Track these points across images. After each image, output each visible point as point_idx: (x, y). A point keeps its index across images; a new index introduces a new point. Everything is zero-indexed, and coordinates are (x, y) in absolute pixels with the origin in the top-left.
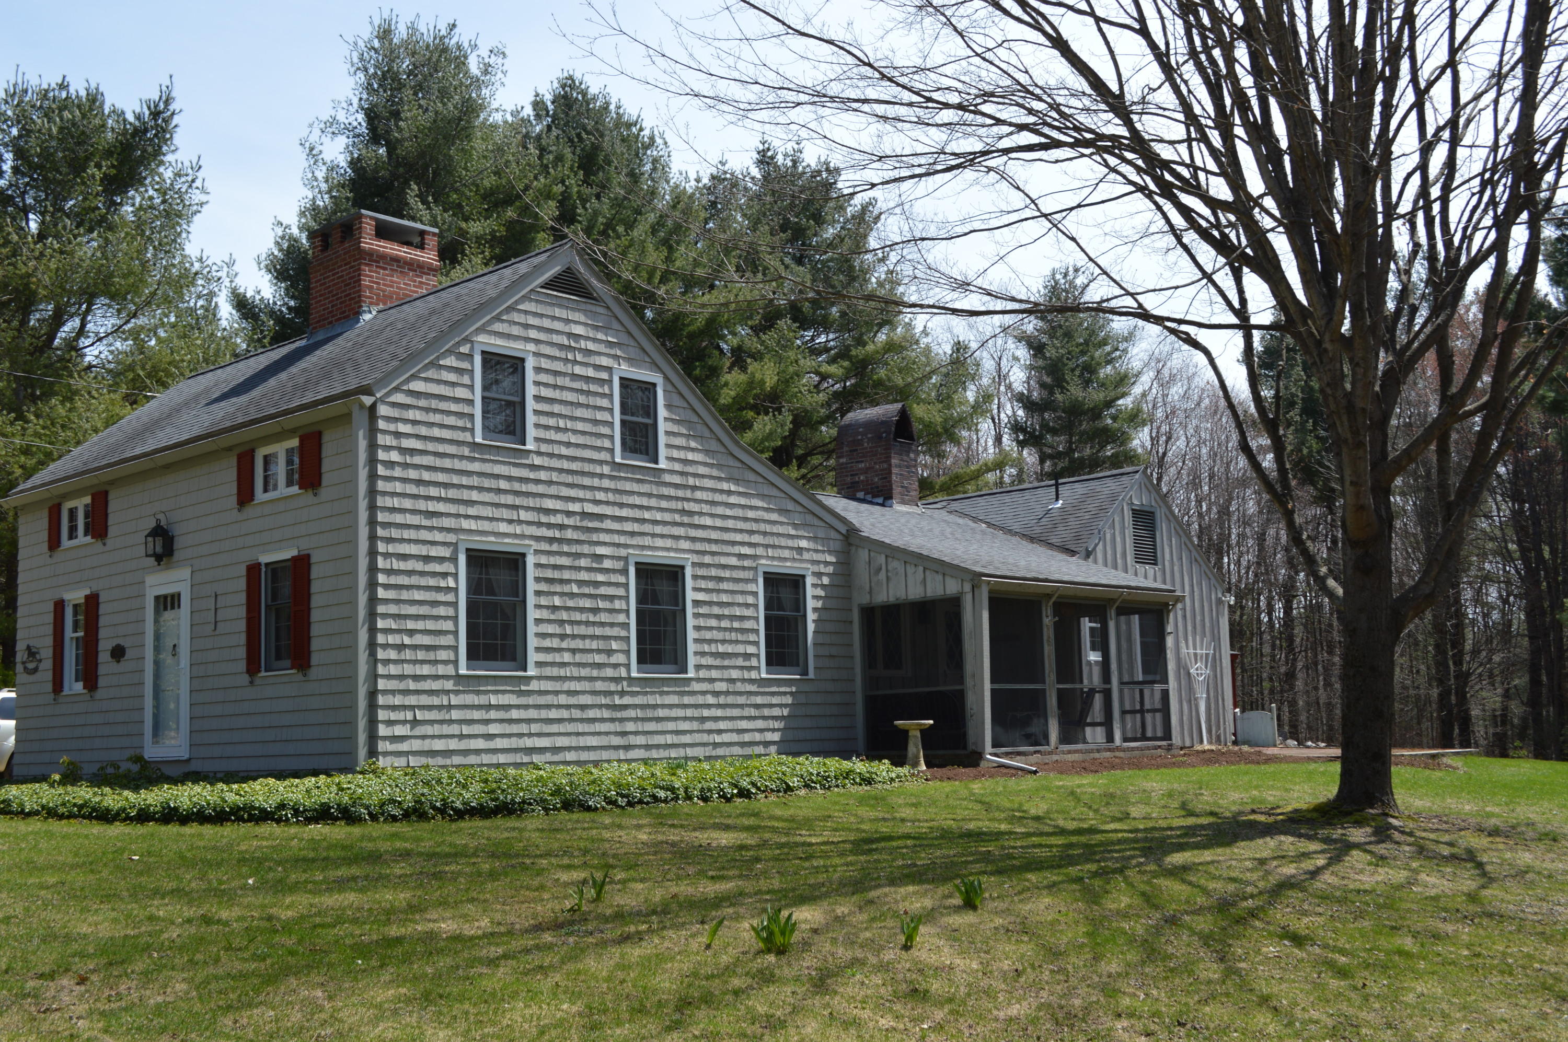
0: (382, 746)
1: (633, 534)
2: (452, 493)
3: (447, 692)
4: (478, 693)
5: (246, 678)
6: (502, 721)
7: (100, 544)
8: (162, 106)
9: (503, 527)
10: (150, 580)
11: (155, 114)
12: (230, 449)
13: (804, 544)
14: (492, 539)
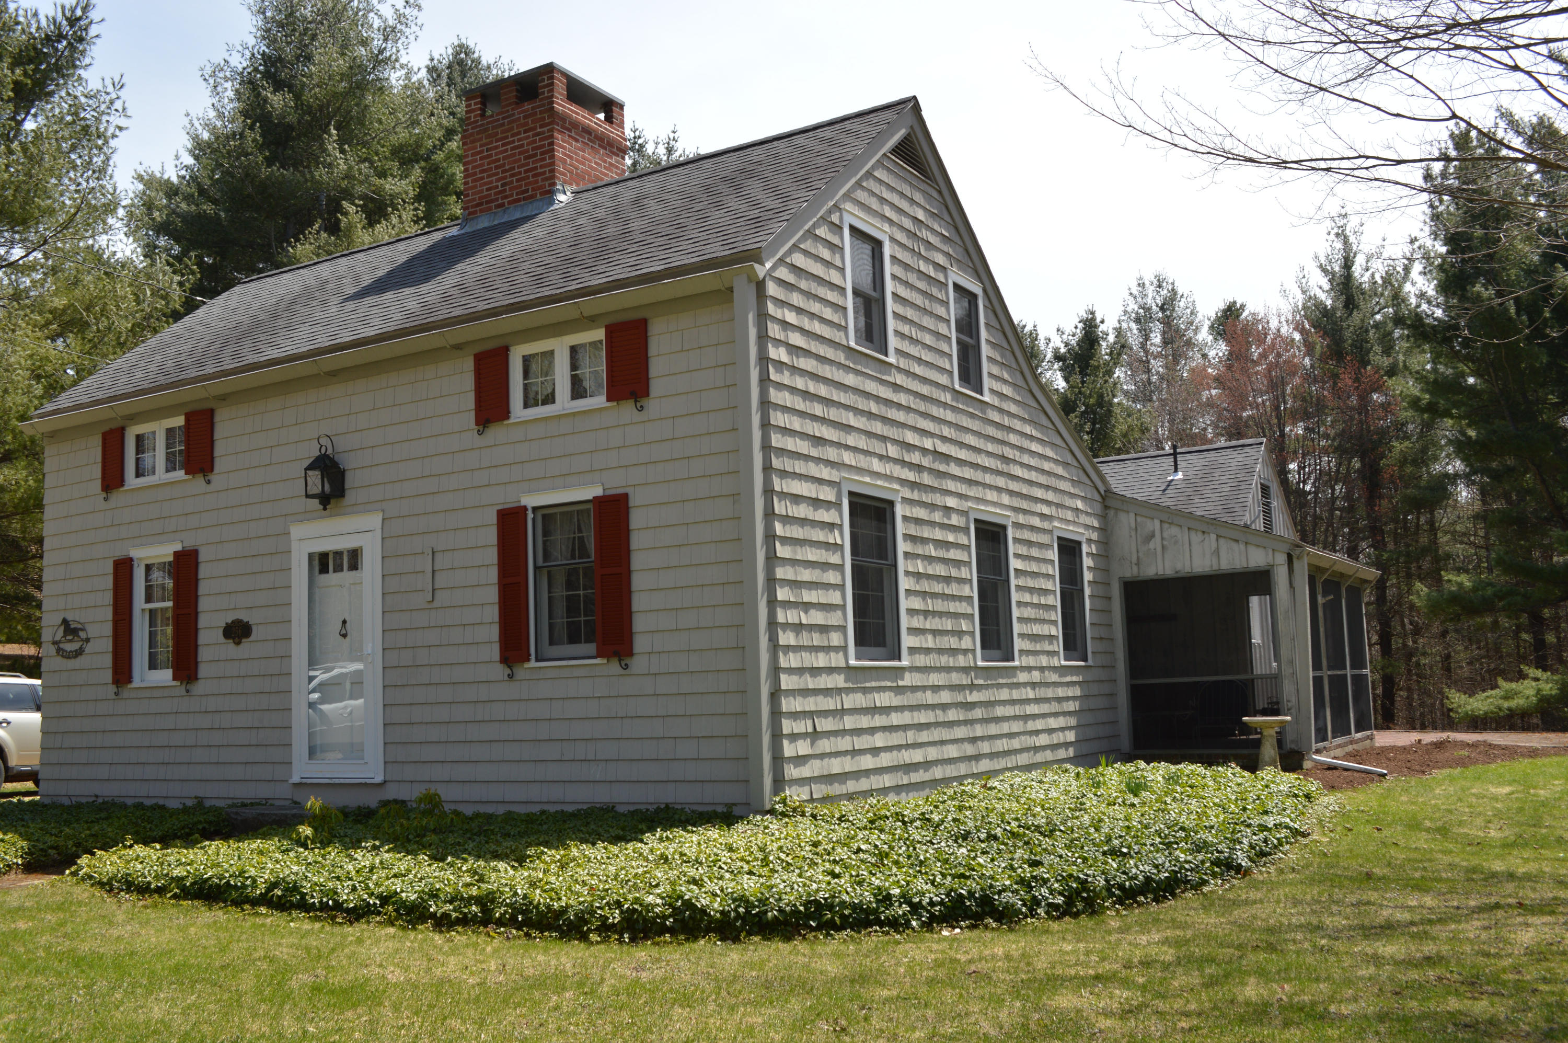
0: (792, 772)
1: (971, 482)
2: (833, 414)
3: (839, 691)
4: (865, 691)
5: (500, 671)
6: (884, 729)
7: (200, 480)
8: (79, 13)
9: (876, 465)
10: (297, 531)
11: (73, 21)
12: (458, 347)
13: (1080, 504)
14: (867, 479)
